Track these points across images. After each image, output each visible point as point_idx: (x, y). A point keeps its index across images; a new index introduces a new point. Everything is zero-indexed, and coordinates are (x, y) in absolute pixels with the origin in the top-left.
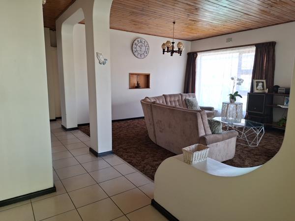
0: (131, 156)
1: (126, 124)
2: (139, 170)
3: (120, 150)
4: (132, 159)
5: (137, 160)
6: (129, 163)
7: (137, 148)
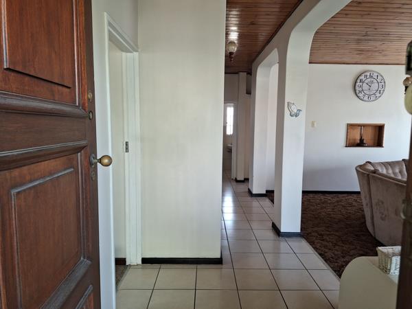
0: (325, 247)
1: (335, 200)
2: (332, 268)
3: (313, 234)
4: (327, 250)
5: (333, 253)
6: (320, 254)
7: (339, 237)
